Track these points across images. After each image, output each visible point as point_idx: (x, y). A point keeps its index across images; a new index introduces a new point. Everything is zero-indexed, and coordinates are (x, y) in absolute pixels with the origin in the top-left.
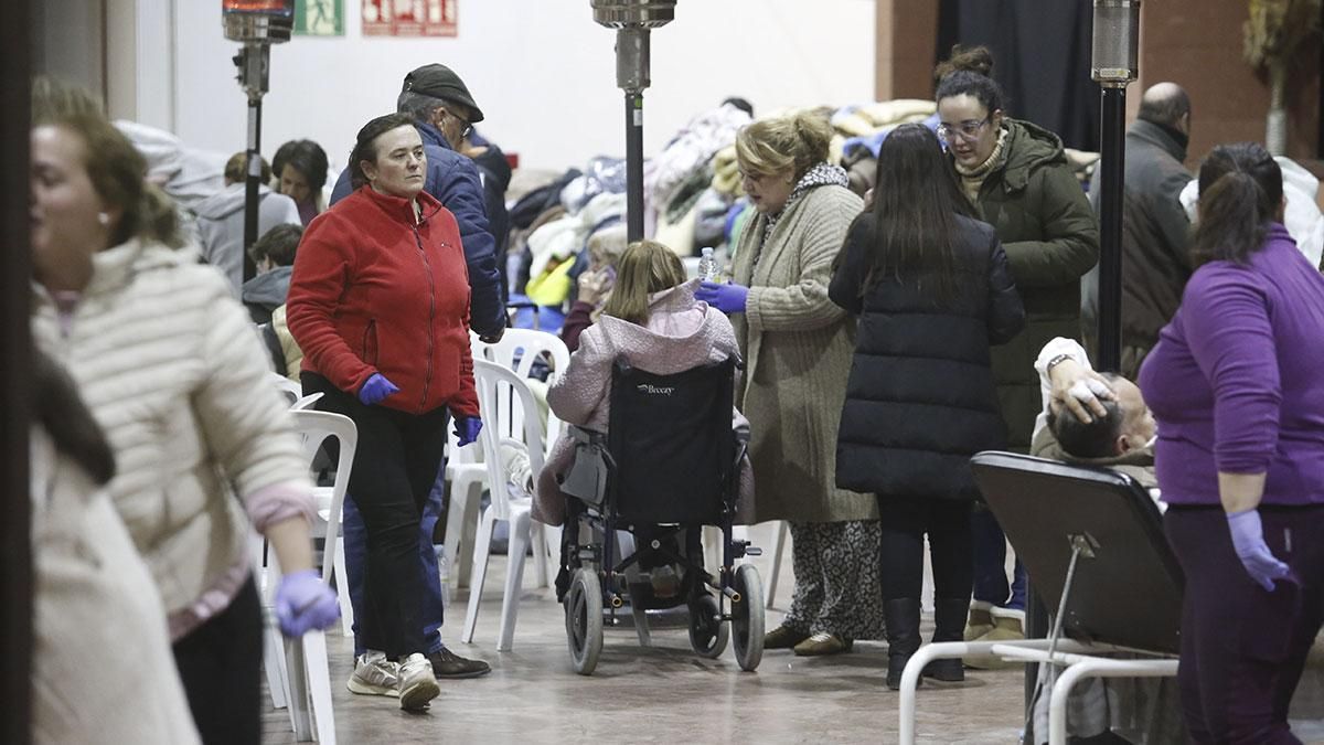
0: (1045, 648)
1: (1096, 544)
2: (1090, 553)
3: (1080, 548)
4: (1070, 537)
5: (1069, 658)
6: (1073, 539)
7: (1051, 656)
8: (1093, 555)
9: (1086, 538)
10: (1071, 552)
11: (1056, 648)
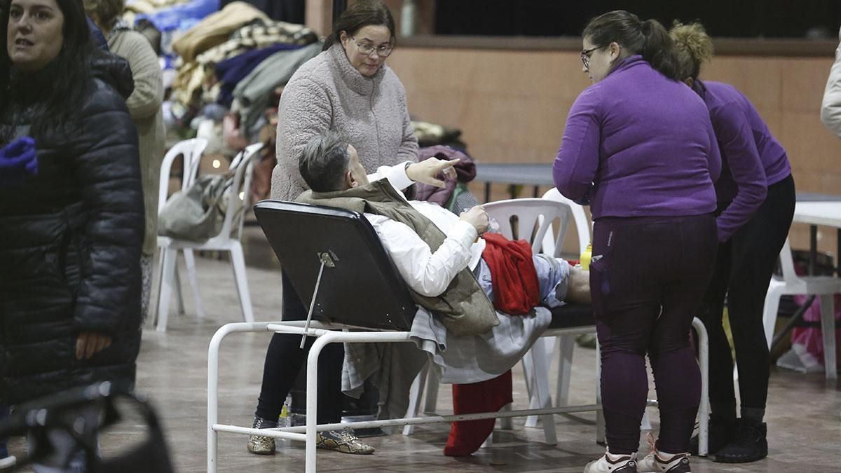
0: (303, 326)
1: (336, 259)
2: (332, 264)
3: (326, 261)
4: (319, 254)
5: (318, 332)
6: (321, 255)
7: (307, 331)
8: (334, 266)
9: (330, 254)
10: (321, 264)
11: (309, 326)
